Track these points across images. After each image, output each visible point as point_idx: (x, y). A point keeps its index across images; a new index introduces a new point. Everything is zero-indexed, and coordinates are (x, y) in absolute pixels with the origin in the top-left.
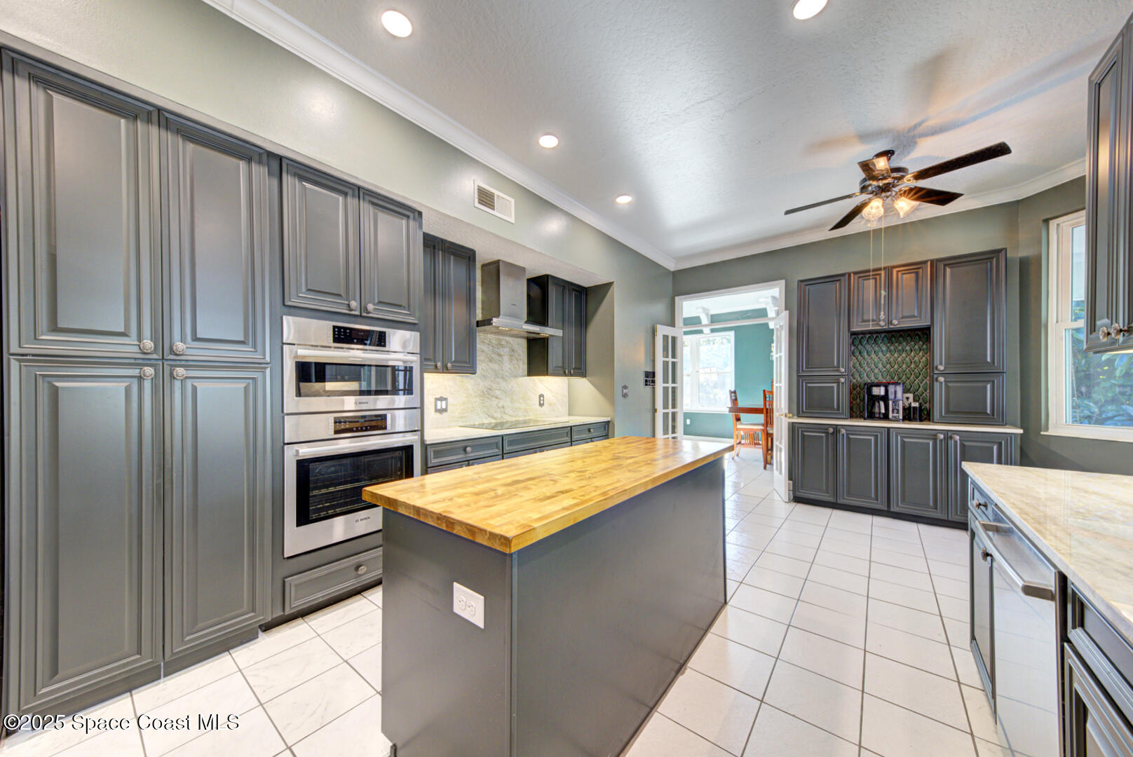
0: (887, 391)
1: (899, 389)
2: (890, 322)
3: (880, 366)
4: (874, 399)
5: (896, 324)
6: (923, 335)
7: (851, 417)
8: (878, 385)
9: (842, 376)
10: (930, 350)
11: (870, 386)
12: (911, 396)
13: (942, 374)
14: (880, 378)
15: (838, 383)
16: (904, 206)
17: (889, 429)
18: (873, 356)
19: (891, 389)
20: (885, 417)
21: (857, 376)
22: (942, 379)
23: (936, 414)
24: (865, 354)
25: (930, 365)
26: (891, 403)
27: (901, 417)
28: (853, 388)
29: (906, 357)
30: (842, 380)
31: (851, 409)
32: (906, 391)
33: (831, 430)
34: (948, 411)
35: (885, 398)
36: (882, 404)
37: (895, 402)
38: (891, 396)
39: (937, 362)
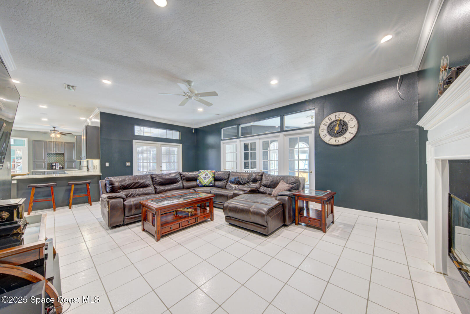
0: (56, 164)
1: (58, 164)
2: (56, 152)
3: (54, 159)
4: (53, 166)
5: (57, 152)
6: (63, 154)
7: (48, 170)
8: (54, 163)
9: (45, 161)
10: (64, 157)
11: (52, 163)
12: (61, 165)
13: (66, 161)
14: (54, 161)
15: (44, 163)
16: (58, 136)
17: (56, 171)
18: (52, 157)
19: (57, 164)
20: (55, 169)
21: (49, 161)
22: (66, 162)
23: (65, 168)
24: (50, 157)
25: (64, 160)
26: (56, 167)
27: (59, 169)
28: (48, 164)
29: (59, 158)
30: (45, 162)
31: (47, 168)
32: (59, 164)
33: (43, 172)
34: (67, 167)
35: (55, 166)
36: (55, 167)
37: (57, 166)
38: (56, 165)
39: (65, 159)
